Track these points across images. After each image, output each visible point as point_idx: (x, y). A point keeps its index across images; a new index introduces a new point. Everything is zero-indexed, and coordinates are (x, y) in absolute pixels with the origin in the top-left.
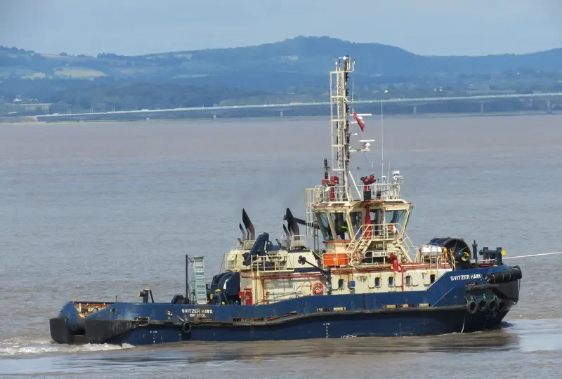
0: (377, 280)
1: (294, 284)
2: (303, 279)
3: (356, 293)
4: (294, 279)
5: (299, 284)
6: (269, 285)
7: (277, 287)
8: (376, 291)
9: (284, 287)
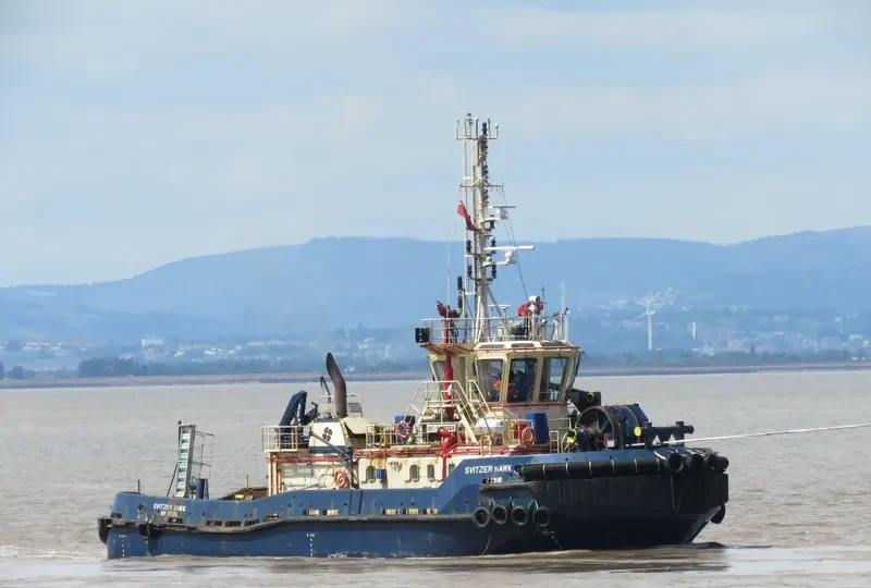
0: (414, 470)
1: (316, 470)
2: (326, 463)
3: (389, 487)
4: (317, 463)
5: (322, 471)
6: (288, 472)
7: (297, 475)
8: (413, 486)
9: (305, 475)
